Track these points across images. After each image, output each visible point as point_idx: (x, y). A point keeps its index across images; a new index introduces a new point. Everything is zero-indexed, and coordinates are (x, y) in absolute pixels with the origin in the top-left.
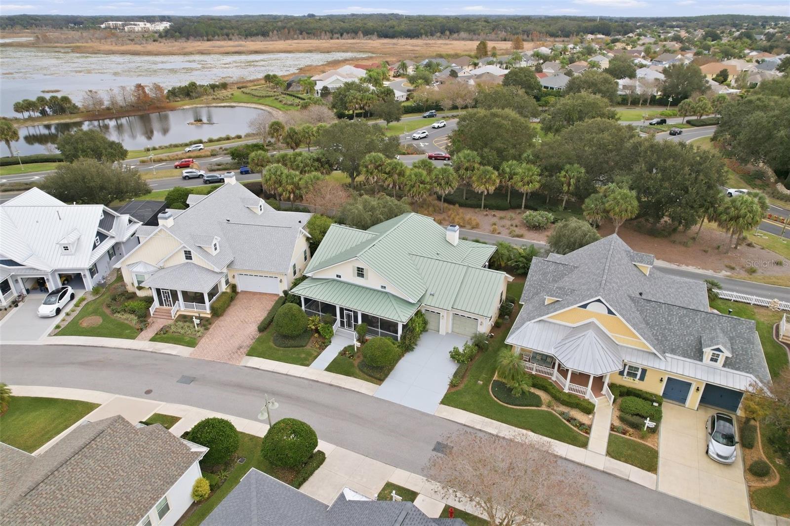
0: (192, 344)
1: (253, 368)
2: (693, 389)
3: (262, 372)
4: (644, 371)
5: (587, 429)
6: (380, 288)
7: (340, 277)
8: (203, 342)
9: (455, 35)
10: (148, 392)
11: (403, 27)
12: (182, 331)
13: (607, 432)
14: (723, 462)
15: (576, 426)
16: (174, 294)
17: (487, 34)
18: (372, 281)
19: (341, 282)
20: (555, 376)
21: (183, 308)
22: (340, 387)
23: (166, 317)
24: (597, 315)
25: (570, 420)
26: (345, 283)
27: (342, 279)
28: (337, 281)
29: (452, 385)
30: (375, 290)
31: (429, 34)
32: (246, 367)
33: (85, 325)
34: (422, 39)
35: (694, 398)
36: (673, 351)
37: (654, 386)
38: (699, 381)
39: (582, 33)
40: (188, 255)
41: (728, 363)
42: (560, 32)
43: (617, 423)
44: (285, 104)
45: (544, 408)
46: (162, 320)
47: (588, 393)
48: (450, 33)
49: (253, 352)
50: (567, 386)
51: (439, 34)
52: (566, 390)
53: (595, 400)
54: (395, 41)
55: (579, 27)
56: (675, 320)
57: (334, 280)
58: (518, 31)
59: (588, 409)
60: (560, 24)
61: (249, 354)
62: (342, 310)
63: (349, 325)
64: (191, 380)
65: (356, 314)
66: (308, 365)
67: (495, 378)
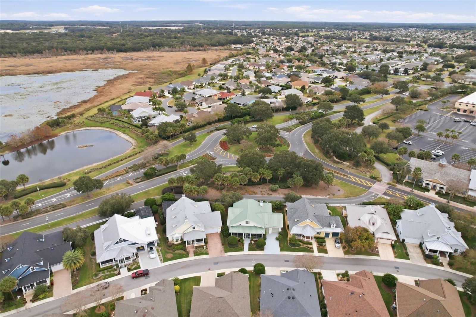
0: (207, 254)
1: (230, 255)
2: (330, 234)
3: (233, 256)
4: (320, 232)
5: (312, 248)
8: (209, 252)
10: (209, 269)
13: (316, 248)
14: (339, 248)
16: (193, 241)
18: (251, 224)
20: (302, 238)
21: (195, 244)
22: (255, 254)
23: (192, 248)
24: (308, 222)
25: (309, 247)
26: (243, 226)
27: (241, 225)
28: (240, 226)
29: (280, 246)
30: (252, 226)
32: (227, 256)
34: (143, 52)
35: (331, 236)
37: (323, 235)
38: (331, 232)
39: (229, 44)
40: (194, 228)
41: (336, 227)
43: (318, 245)
45: (302, 246)
47: (310, 240)
50: (305, 240)
52: (305, 241)
53: (312, 241)
56: (324, 219)
57: (239, 226)
59: (311, 244)
61: (225, 252)
62: (245, 234)
63: (247, 237)
64: (217, 263)
65: (249, 234)
66: (243, 251)
67: (288, 242)
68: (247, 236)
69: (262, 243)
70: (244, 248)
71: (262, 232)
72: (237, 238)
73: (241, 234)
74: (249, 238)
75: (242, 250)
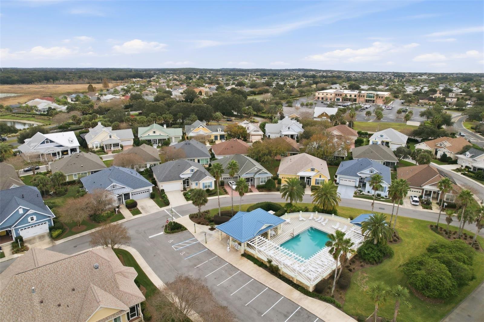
2: (218, 136)
4: (211, 136)
16: (110, 145)
21: (113, 148)
28: (149, 136)
30: (158, 135)
36: (214, 131)
37: (213, 138)
40: (110, 137)
41: (222, 131)
51: (45, 81)
55: (127, 75)
68: (155, 141)
69: (168, 143)
71: (167, 138)
73: (150, 140)
74: (157, 144)
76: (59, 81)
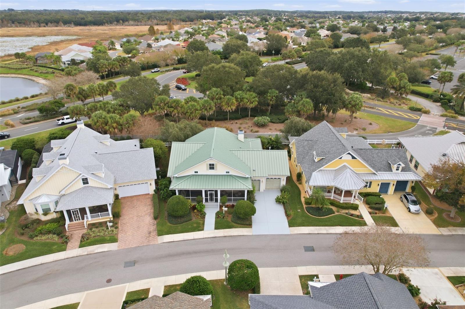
0: (114, 240)
1: (169, 242)
2: (391, 185)
3: (177, 242)
4: (371, 183)
5: (360, 217)
6: (225, 174)
7: (197, 172)
8: (120, 236)
9: (127, 23)
10: (109, 281)
11: (90, 19)
12: (102, 234)
13: (369, 216)
14: (417, 213)
15: (356, 217)
16: (83, 211)
17: (146, 21)
18: (220, 170)
19: (199, 175)
20: (332, 196)
21: (90, 219)
22: (231, 236)
23: (81, 228)
24: (346, 161)
25: (352, 215)
26: (201, 175)
27: (199, 173)
28: (196, 176)
29: (287, 215)
30: (222, 175)
31: (109, 23)
32: (164, 243)
33: (11, 253)
34: (105, 26)
35: (392, 189)
36: (380, 170)
37: (375, 189)
38: (393, 180)
39: (199, 19)
40: (85, 181)
41: (403, 170)
42: (187, 19)
43: (370, 210)
44: (41, 73)
45: (336, 214)
46: (77, 231)
47: (352, 200)
48: (123, 22)
49: (161, 233)
50: (342, 200)
51: (115, 23)
52: (342, 202)
53: (357, 202)
54: (87, 27)
55: (197, 16)
56: (375, 156)
57: (193, 175)
58: (163, 19)
59: (356, 208)
60: (186, 15)
61: (159, 235)
62: (206, 192)
63: (211, 200)
64: (133, 263)
65: (216, 192)
66: (203, 230)
67: (305, 206)
68: (212, 196)
69: (247, 210)
70: (204, 224)
71: (246, 186)
72: (190, 202)
73: (198, 193)
74: (216, 201)
75: (200, 227)
76: (128, 23)
